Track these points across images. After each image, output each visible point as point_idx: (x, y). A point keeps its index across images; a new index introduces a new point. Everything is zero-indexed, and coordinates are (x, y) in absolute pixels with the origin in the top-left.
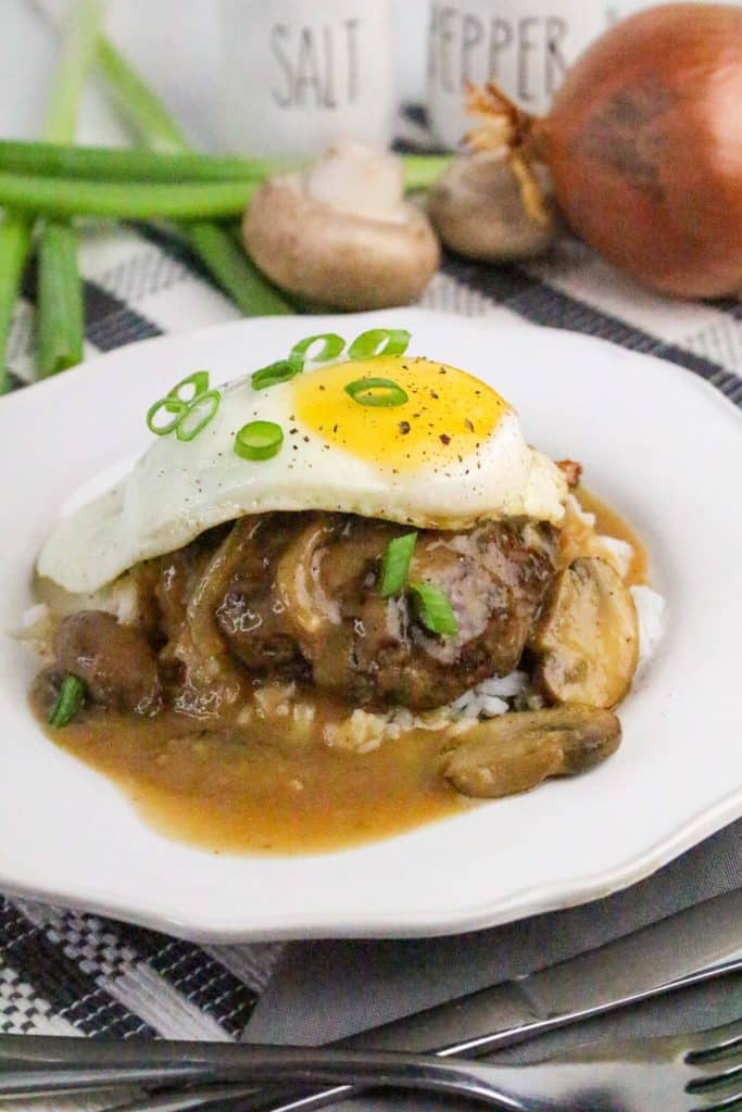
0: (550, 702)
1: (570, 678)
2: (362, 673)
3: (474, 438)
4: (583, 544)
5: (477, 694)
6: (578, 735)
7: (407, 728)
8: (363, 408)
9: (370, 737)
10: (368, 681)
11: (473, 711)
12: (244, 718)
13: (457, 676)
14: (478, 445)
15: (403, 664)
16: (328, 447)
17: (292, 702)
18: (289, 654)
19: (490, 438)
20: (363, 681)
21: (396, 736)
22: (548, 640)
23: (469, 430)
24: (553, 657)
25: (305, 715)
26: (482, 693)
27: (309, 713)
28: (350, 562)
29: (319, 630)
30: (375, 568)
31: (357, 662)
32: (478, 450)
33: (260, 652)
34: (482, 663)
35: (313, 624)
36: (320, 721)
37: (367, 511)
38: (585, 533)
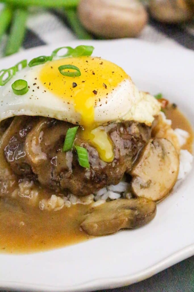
0: (134, 196)
1: (142, 187)
2: (55, 181)
3: (106, 91)
4: (165, 132)
5: (108, 190)
6: (136, 213)
7: (75, 204)
8: (64, 76)
9: (58, 206)
10: (57, 183)
11: (105, 197)
12: (14, 194)
13: (92, 184)
14: (107, 94)
15: (70, 178)
16: (45, 91)
17: (31, 189)
18: (29, 170)
19: (113, 91)
20: (55, 184)
21: (69, 206)
22: (136, 171)
23: (104, 88)
24: (137, 178)
25: (35, 195)
26: (109, 190)
27: (37, 194)
28: (54, 136)
29: (38, 162)
30: (62, 139)
31: (52, 176)
32: (107, 96)
33: (19, 169)
34: (104, 179)
35: (36, 160)
36: (40, 198)
37: (60, 118)
38: (167, 127)
